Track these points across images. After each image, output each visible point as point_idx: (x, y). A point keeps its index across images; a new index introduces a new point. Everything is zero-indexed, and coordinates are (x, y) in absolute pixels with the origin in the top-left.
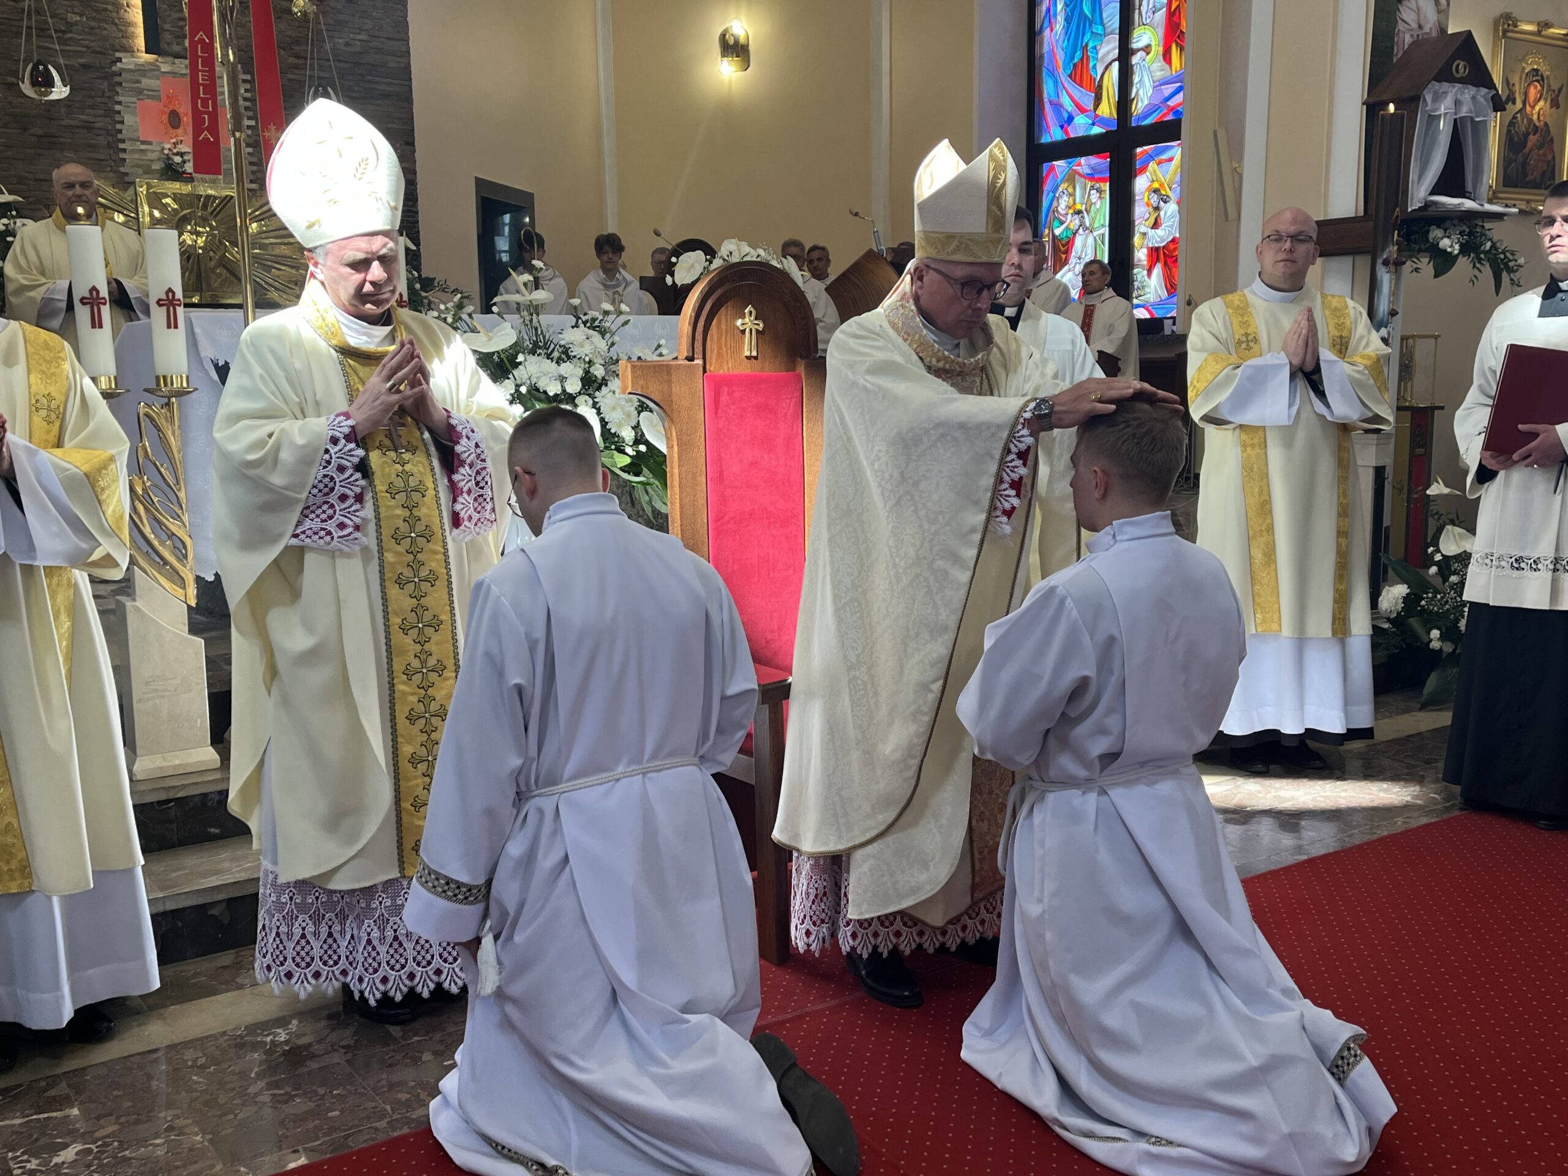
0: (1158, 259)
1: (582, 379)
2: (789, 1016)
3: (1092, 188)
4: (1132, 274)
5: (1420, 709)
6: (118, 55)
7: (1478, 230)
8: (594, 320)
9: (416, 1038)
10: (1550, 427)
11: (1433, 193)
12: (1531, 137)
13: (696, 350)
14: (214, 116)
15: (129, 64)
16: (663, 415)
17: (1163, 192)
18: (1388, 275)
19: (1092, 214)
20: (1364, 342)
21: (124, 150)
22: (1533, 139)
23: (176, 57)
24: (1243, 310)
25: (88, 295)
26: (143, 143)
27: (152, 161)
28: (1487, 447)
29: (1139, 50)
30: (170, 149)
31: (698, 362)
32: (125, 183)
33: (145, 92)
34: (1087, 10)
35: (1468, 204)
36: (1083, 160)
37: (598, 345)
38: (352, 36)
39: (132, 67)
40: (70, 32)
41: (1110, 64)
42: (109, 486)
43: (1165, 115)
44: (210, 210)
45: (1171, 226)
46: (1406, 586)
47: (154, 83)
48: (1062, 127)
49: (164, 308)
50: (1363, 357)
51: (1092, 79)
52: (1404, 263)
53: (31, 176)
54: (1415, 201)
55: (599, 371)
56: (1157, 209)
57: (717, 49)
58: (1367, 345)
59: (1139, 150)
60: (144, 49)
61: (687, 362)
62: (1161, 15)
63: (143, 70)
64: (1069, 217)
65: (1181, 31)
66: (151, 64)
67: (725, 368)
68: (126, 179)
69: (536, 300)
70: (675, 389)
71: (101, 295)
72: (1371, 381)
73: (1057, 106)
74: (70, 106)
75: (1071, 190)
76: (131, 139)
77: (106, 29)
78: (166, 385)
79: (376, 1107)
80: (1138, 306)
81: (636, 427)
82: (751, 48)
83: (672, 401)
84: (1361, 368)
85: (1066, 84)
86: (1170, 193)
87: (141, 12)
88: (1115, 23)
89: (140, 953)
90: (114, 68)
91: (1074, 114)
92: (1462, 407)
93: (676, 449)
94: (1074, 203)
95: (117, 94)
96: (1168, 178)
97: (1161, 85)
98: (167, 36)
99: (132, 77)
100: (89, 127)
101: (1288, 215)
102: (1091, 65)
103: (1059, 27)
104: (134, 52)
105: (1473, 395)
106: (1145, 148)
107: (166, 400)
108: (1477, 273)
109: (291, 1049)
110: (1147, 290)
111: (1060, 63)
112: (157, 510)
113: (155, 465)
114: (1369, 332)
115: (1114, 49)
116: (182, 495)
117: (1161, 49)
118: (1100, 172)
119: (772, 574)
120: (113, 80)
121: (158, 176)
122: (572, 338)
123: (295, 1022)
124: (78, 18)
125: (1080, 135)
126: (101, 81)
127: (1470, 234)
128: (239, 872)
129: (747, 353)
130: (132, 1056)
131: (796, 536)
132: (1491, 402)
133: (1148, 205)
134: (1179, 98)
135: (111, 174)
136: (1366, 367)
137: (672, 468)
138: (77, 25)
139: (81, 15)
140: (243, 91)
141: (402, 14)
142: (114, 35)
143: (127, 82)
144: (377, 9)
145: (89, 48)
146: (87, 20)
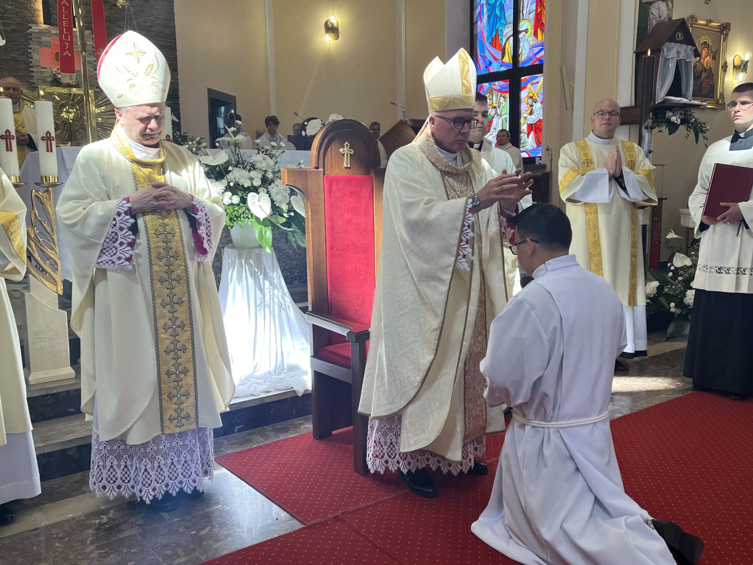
0: (532, 130)
1: (261, 179)
2: (371, 503)
3: (501, 96)
4: (520, 137)
5: (666, 341)
6: (30, 25)
7: (689, 113)
8: (267, 151)
9: (176, 519)
10: (736, 204)
11: (667, 95)
12: (703, 73)
13: (320, 164)
14: (71, 43)
15: (36, 29)
16: (303, 196)
17: (534, 98)
18: (648, 133)
19: (501, 108)
20: (642, 163)
21: (33, 72)
22: (704, 75)
24: (584, 148)
25: (4, 134)
26: (42, 68)
27: (47, 77)
28: (706, 213)
29: (522, 31)
30: (56, 71)
31: (321, 169)
32: (34, 88)
33: (44, 43)
34: (498, 12)
35: (684, 100)
36: (496, 83)
37: (269, 163)
38: (146, 18)
39: (37, 31)
40: (7, 14)
41: (509, 38)
42: (15, 231)
43: (535, 62)
44: (75, 101)
45: (538, 114)
46: (658, 282)
47: (48, 39)
48: (486, 67)
49: (45, 141)
50: (642, 170)
51: (501, 45)
52: (655, 128)
54: (659, 99)
55: (270, 176)
56: (532, 106)
57: (323, 30)
58: (644, 165)
59: (523, 78)
60: (43, 22)
61: (315, 170)
62: (533, 14)
63: (42, 33)
64: (490, 110)
65: (542, 23)
66: (46, 29)
67: (335, 173)
68: (34, 86)
69: (238, 140)
70: (309, 183)
71: (11, 134)
72: (647, 182)
73: (484, 58)
74: (6, 50)
75: (491, 97)
76: (36, 66)
77: (24, 12)
78: (46, 181)
79: (153, 559)
80: (523, 151)
81: (289, 204)
82: (340, 29)
83: (308, 189)
84: (642, 175)
85: (488, 47)
86: (537, 98)
87: (41, 4)
88: (511, 19)
89: (31, 476)
90: (28, 31)
91: (492, 61)
92: (693, 194)
93: (310, 213)
94: (493, 103)
95: (30, 44)
96: (537, 91)
97: (533, 48)
98: (54, 16)
99: (37, 36)
100: (15, 60)
101: (607, 102)
102: (500, 38)
103: (485, 20)
104: (38, 23)
105: (698, 189)
106: (526, 77)
107: (46, 189)
108: (688, 133)
109: (109, 527)
110: (527, 144)
111: (485, 37)
112: (41, 245)
113: (40, 222)
114: (645, 159)
115: (511, 31)
116: (55, 237)
117: (533, 31)
118: (505, 88)
119: (358, 277)
120: (27, 37)
121: (50, 84)
122: (256, 159)
123: (112, 511)
125: (495, 71)
126: (21, 38)
127: (685, 115)
128: (84, 432)
129: (345, 166)
130: (24, 532)
131: (370, 257)
132: (706, 192)
133: (527, 104)
134: (542, 53)
135: (26, 83)
136: (644, 175)
137: (308, 223)
138: (9, 10)
139: (12, 6)
140: (92, 43)
141: (171, 8)
142: (28, 15)
143: (34, 38)
144: (159, 5)
145: (15, 21)
146: (15, 8)
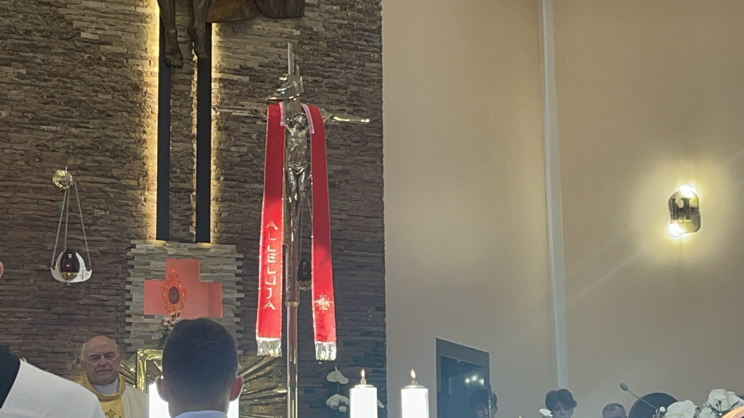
6: (133, 242)
15: (141, 249)
21: (130, 324)
23: (180, 242)
26: (147, 317)
27: (152, 332)
30: (168, 322)
32: (130, 354)
33: (153, 273)
39: (143, 252)
40: (95, 224)
47: (162, 265)
53: (50, 349)
57: (666, 212)
60: (155, 236)
63: (152, 254)
66: (159, 248)
68: (129, 349)
74: (88, 287)
76: (136, 314)
77: (124, 221)
82: (701, 210)
87: (155, 205)
95: (129, 275)
98: (175, 225)
99: (143, 261)
100: (102, 305)
104: (146, 239)
120: (127, 263)
121: (156, 345)
124: (103, 213)
126: (117, 265)
138: (101, 218)
139: (105, 210)
140: (236, 268)
141: (378, 195)
142: (131, 226)
143: (138, 264)
144: (357, 192)
145: (109, 237)
146: (110, 214)
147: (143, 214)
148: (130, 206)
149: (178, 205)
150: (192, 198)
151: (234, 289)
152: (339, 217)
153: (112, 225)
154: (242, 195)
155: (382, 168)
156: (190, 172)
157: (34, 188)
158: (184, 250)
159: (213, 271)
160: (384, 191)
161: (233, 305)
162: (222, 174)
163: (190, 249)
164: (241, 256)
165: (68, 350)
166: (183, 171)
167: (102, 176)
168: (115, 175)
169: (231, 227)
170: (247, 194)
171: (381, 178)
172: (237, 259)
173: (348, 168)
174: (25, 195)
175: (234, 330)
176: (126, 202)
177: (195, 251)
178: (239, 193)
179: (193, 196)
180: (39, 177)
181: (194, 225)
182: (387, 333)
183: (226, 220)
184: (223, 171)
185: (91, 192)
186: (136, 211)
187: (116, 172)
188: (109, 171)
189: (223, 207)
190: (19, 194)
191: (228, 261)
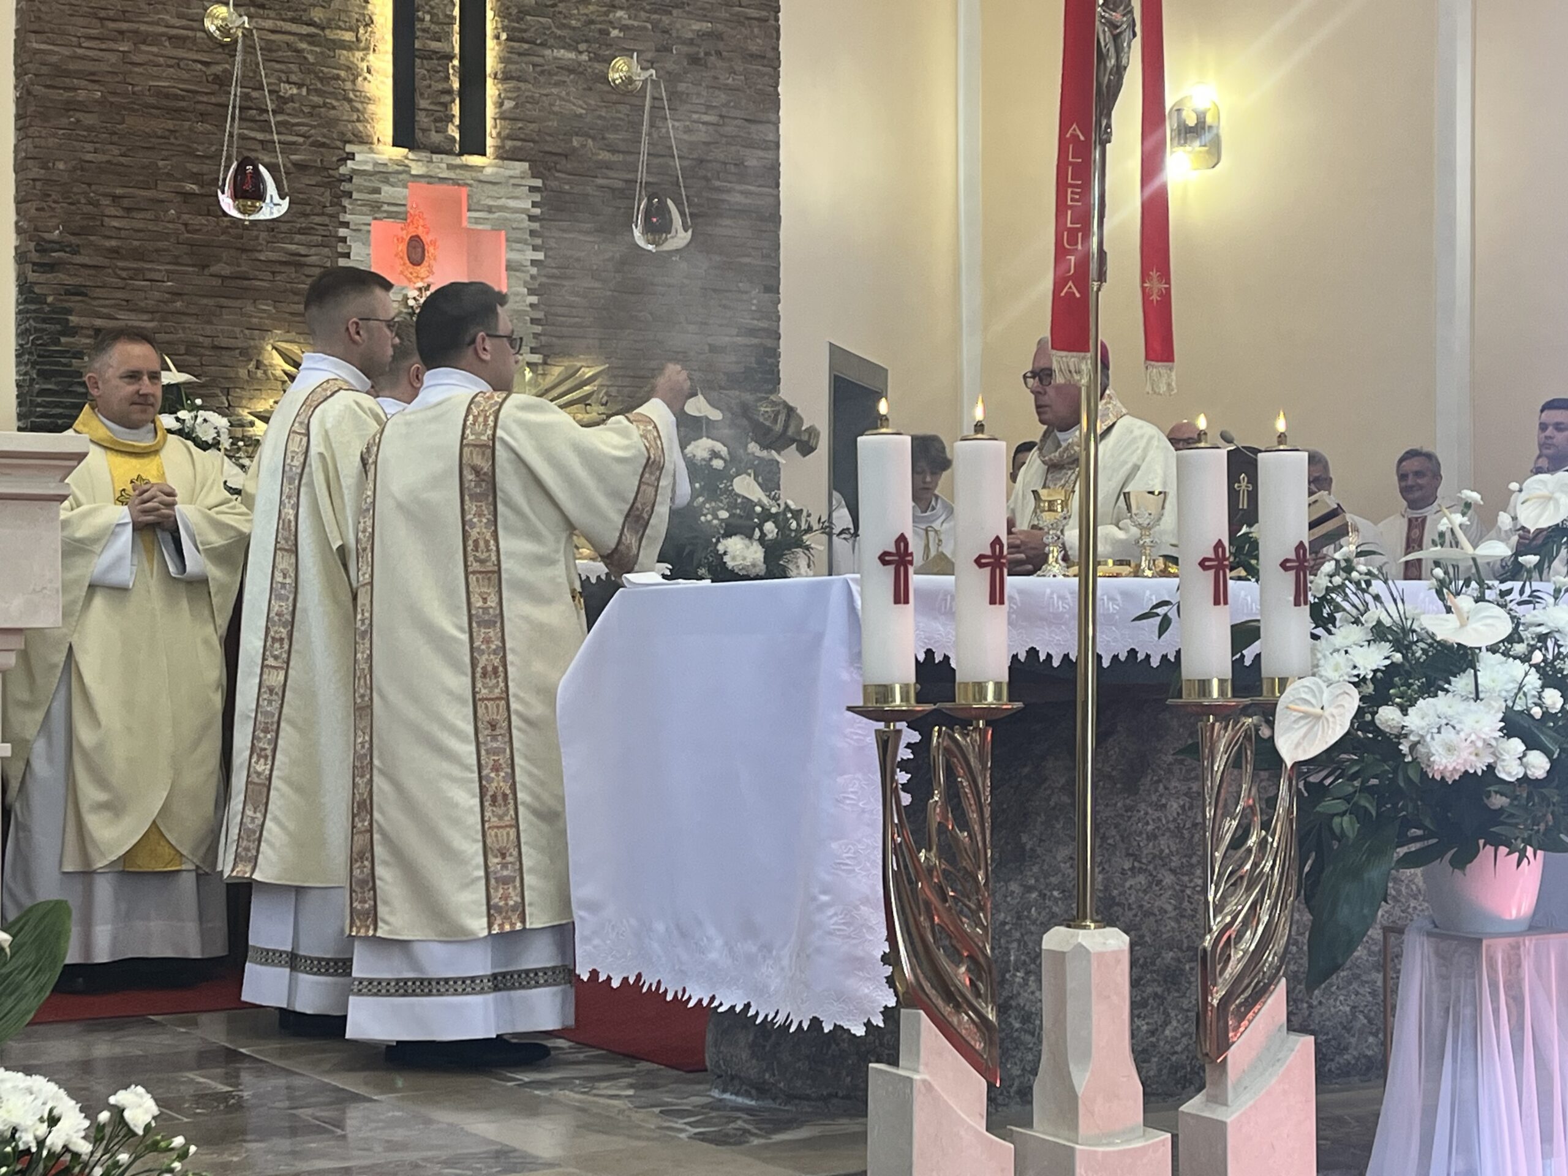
6: (349, 148)
15: (366, 162)
23: (433, 152)
25: (892, 549)
30: (414, 298)
33: (385, 207)
38: (695, 116)
39: (369, 167)
40: (283, 113)
47: (400, 193)
53: (207, 342)
60: (390, 140)
63: (384, 174)
66: (398, 163)
74: (273, 230)
77: (334, 108)
82: (1224, 130)
87: (390, 82)
90: (343, 170)
95: (344, 210)
98: (422, 119)
99: (367, 184)
100: (296, 262)
104: (372, 143)
120: (339, 188)
124: (295, 91)
126: (322, 189)
138: (293, 101)
139: (299, 86)
140: (530, 205)
141: (771, 82)
142: (345, 118)
143: (359, 191)
144: (735, 73)
145: (308, 137)
146: (308, 93)
147: (365, 97)
148: (344, 81)
149: (428, 82)
150: (451, 71)
151: (525, 242)
152: (706, 118)
153: (311, 115)
154: (539, 69)
155: (778, 30)
156: (447, 20)
157: (170, 38)
158: (439, 168)
159: (490, 210)
160: (781, 74)
161: (523, 271)
162: (504, 29)
163: (450, 167)
164: (538, 183)
165: (240, 345)
166: (435, 19)
167: (293, 20)
168: (316, 19)
169: (520, 128)
170: (546, 67)
171: (776, 49)
172: (532, 189)
173: (720, 27)
174: (155, 49)
175: (528, 318)
176: (335, 71)
177: (458, 171)
178: (534, 65)
179: (453, 67)
180: (180, 16)
181: (457, 121)
182: (781, 331)
183: (512, 116)
184: (506, 22)
185: (276, 51)
186: (354, 90)
187: (317, 14)
188: (305, 10)
189: (505, 90)
190: (144, 48)
191: (518, 192)
